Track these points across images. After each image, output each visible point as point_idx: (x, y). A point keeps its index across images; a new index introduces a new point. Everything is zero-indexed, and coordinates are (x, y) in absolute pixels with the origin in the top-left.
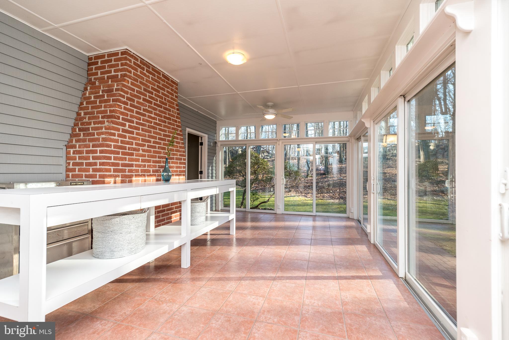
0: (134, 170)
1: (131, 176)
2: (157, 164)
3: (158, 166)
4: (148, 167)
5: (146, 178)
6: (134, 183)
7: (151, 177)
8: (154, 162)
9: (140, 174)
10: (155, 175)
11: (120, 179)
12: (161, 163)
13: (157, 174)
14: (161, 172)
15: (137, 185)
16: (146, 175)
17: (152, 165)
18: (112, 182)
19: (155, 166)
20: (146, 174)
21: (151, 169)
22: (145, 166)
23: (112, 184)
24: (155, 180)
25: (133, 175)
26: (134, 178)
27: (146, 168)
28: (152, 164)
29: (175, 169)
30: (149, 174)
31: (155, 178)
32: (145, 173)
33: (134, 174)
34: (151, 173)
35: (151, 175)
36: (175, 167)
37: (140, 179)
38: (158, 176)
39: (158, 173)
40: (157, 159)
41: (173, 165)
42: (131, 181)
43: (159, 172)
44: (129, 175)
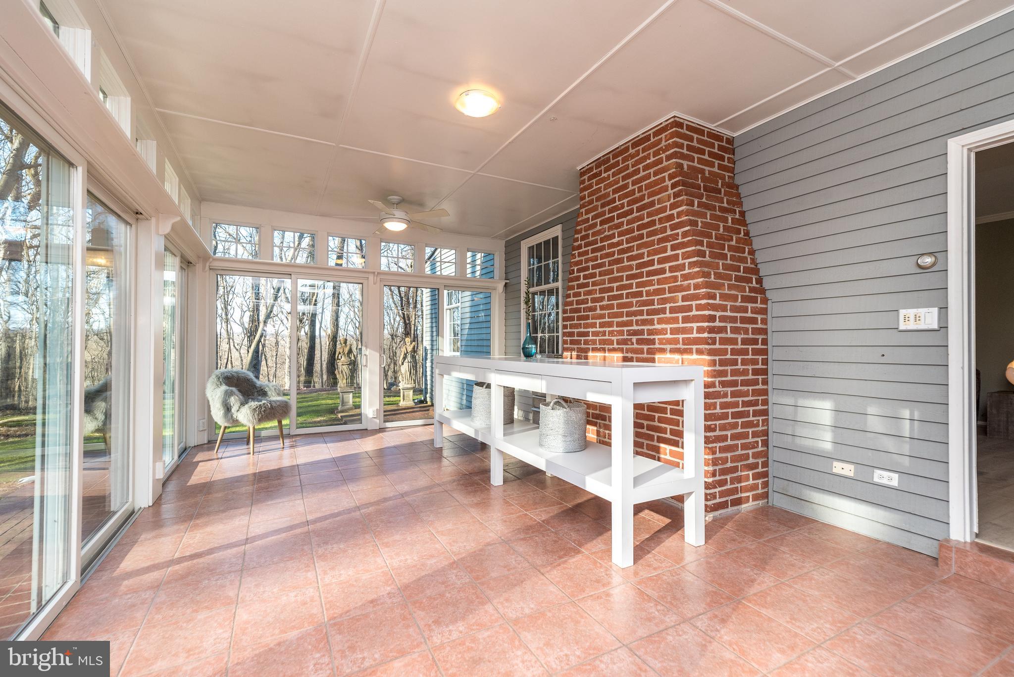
0: (591, 340)
1: (586, 351)
2: (625, 329)
3: (628, 331)
4: (609, 336)
5: (607, 354)
6: (590, 361)
7: (614, 352)
8: (619, 324)
9: (599, 346)
10: (622, 350)
11: (576, 353)
12: (632, 326)
13: (625, 347)
14: (633, 344)
15: (595, 364)
16: (607, 349)
17: (617, 331)
18: (569, 356)
19: (621, 333)
20: (607, 347)
21: (615, 338)
22: (604, 334)
23: (569, 360)
24: (621, 359)
25: (589, 348)
26: (590, 354)
27: (607, 337)
28: (615, 328)
29: (669, 336)
30: (611, 347)
31: (620, 355)
32: (605, 346)
33: (591, 347)
34: (615, 346)
35: (614, 350)
36: (669, 332)
37: (599, 355)
38: (628, 351)
39: (628, 346)
40: (625, 319)
41: (664, 326)
42: (586, 358)
43: (629, 343)
44: (584, 349)
